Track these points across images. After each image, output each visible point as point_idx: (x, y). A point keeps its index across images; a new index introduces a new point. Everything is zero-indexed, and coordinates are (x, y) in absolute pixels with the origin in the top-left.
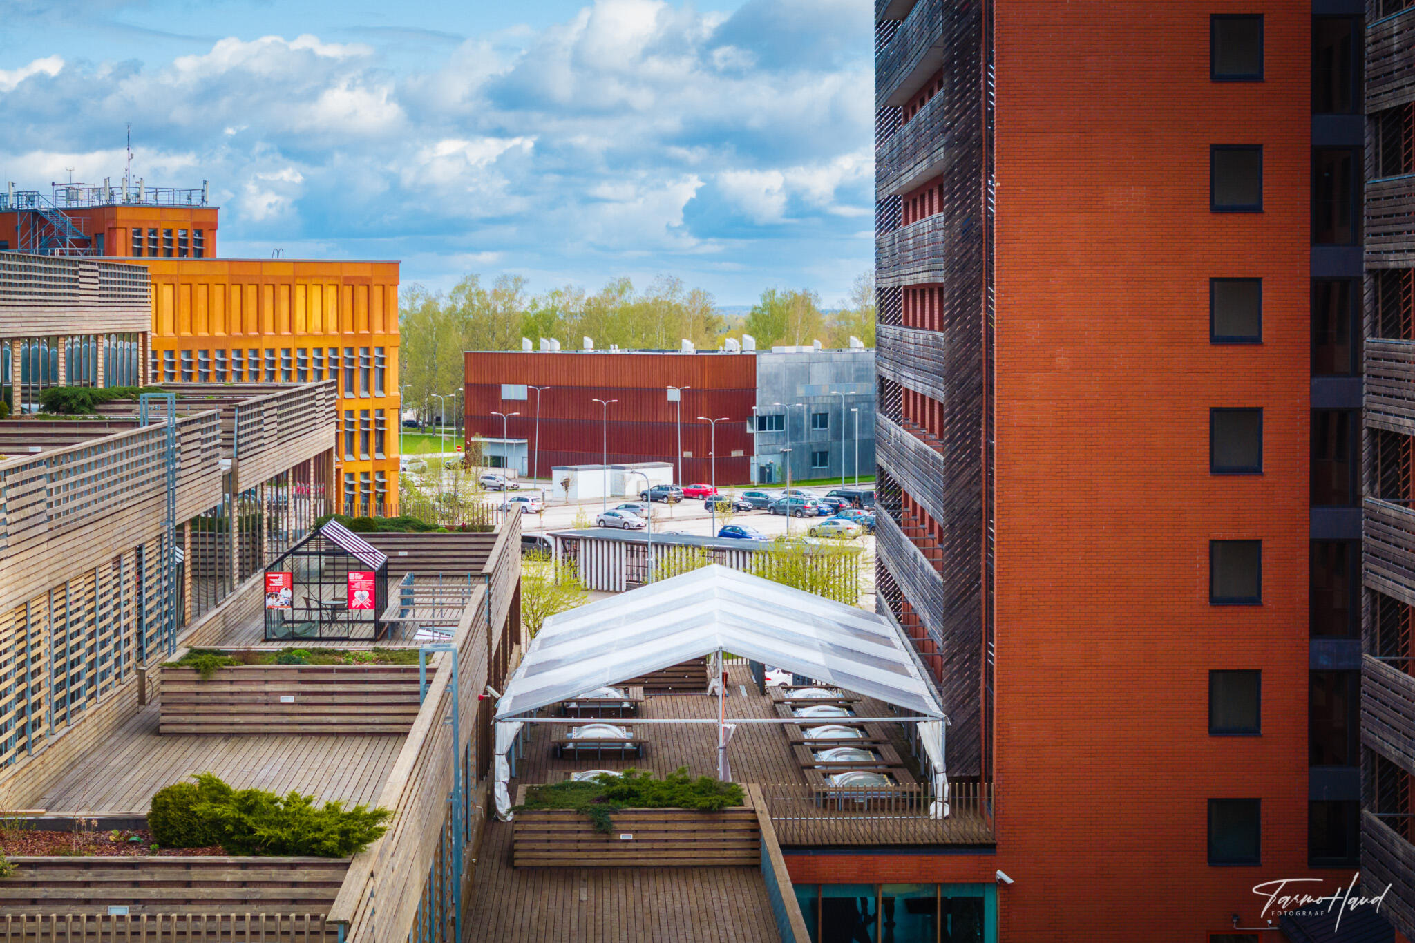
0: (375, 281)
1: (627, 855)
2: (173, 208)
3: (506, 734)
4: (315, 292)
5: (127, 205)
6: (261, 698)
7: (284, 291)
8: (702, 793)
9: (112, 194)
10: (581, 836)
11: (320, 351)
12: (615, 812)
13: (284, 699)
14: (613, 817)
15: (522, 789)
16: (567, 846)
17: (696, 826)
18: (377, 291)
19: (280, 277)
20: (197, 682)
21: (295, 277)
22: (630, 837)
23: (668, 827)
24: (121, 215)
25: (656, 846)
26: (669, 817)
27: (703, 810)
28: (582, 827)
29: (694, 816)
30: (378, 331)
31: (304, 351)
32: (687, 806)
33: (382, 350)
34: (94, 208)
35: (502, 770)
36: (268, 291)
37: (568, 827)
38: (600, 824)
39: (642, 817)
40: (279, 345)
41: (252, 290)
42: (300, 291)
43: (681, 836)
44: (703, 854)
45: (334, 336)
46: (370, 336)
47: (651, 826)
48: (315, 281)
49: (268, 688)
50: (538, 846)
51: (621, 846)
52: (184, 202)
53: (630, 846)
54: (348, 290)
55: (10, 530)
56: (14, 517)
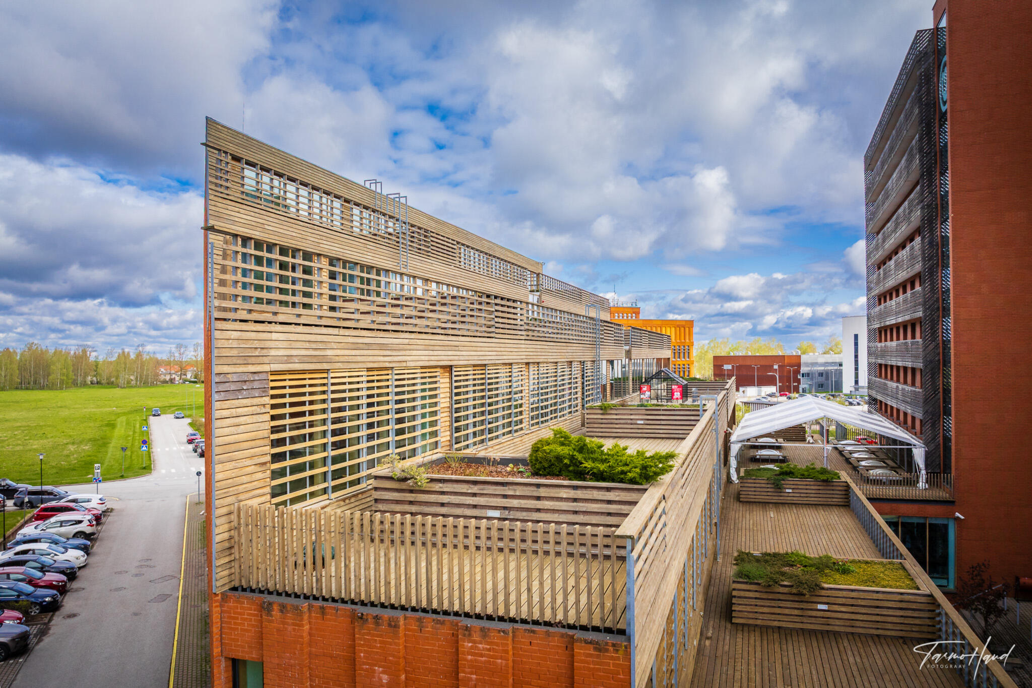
0: (686, 326)
1: (789, 498)
2: (629, 307)
3: (735, 449)
6: (629, 421)
8: (822, 473)
10: (769, 490)
12: (783, 480)
13: (639, 422)
14: (783, 482)
15: (742, 470)
16: (763, 494)
17: (820, 488)
18: (687, 329)
19: (660, 323)
20: (602, 414)
22: (790, 491)
23: (807, 487)
25: (802, 495)
26: (808, 483)
27: (824, 481)
28: (769, 486)
29: (819, 483)
32: (816, 479)
33: (689, 346)
35: (733, 463)
37: (763, 485)
38: (778, 485)
39: (796, 483)
43: (813, 492)
46: (686, 342)
47: (800, 487)
49: (632, 417)
50: (750, 493)
51: (786, 495)
52: (631, 305)
53: (790, 495)
54: (678, 328)
55: (497, 325)
56: (500, 320)
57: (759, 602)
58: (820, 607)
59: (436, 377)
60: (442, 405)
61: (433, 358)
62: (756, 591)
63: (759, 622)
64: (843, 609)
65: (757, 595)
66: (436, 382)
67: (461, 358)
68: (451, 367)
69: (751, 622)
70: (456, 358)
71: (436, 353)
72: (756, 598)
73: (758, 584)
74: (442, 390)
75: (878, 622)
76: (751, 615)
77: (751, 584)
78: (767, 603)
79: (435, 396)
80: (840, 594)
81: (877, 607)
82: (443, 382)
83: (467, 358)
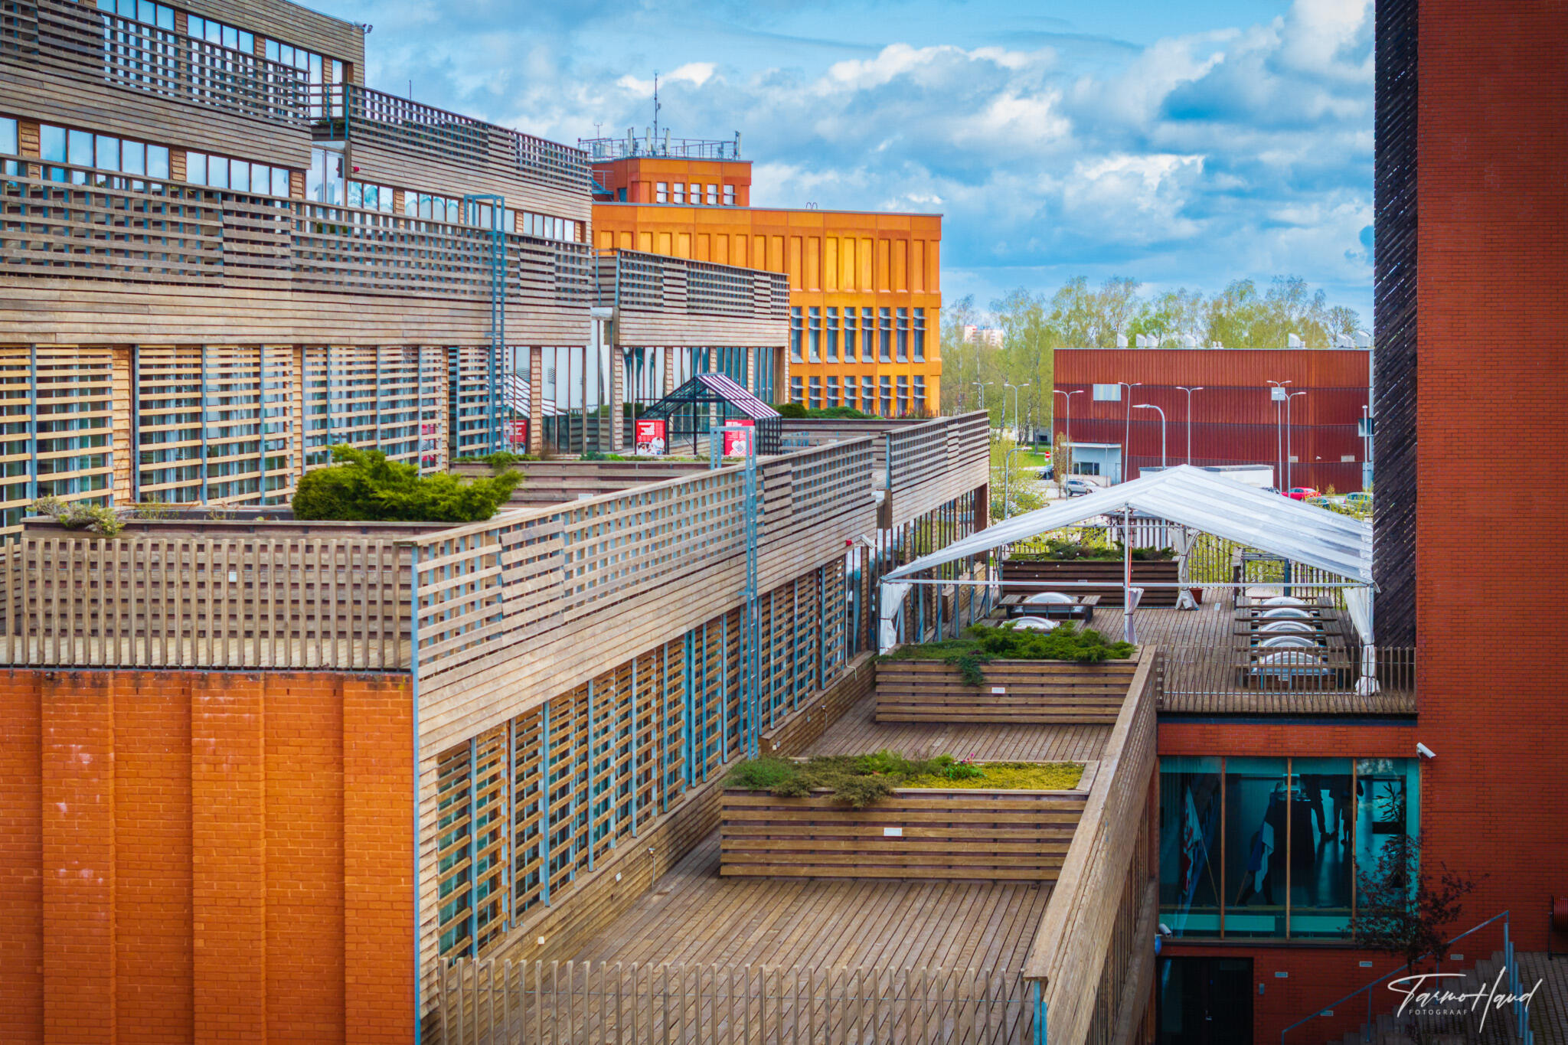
0: (914, 236)
1: (999, 710)
2: (701, 161)
3: (893, 596)
4: (848, 246)
5: (653, 157)
7: (813, 245)
8: (1084, 644)
9: (636, 146)
10: (949, 689)
11: (852, 310)
12: (986, 663)
14: (984, 668)
16: (934, 699)
17: (1075, 680)
18: (917, 247)
19: (809, 229)
21: (825, 229)
22: (1002, 690)
23: (1044, 680)
24: (644, 168)
25: (1031, 701)
26: (1045, 669)
27: (1085, 661)
28: (949, 679)
29: (1072, 669)
30: (917, 290)
31: (835, 310)
32: (1065, 658)
33: (921, 311)
34: (617, 161)
35: (888, 636)
36: (795, 244)
37: (935, 678)
38: (969, 675)
39: (1016, 669)
40: (806, 303)
41: (776, 242)
42: (830, 245)
43: (1059, 691)
44: (1081, 710)
45: (868, 294)
46: (908, 296)
47: (1026, 680)
48: (847, 234)
49: (566, 485)
50: (901, 699)
51: (992, 701)
52: (715, 155)
53: (1002, 700)
54: (884, 245)
55: (228, 258)
56: (235, 247)
57: (775, 831)
58: (889, 832)
59: (104, 366)
60: (117, 426)
61: (100, 328)
62: (768, 808)
63: (772, 871)
64: (931, 834)
65: (769, 815)
66: (103, 377)
67: (154, 329)
68: (132, 347)
69: (757, 871)
70: (143, 328)
71: (106, 318)
72: (768, 823)
73: (769, 793)
74: (115, 395)
75: (995, 854)
76: (757, 858)
77: (756, 793)
78: (789, 831)
79: (102, 405)
80: (925, 803)
81: (995, 826)
82: (118, 379)
83: (164, 329)
